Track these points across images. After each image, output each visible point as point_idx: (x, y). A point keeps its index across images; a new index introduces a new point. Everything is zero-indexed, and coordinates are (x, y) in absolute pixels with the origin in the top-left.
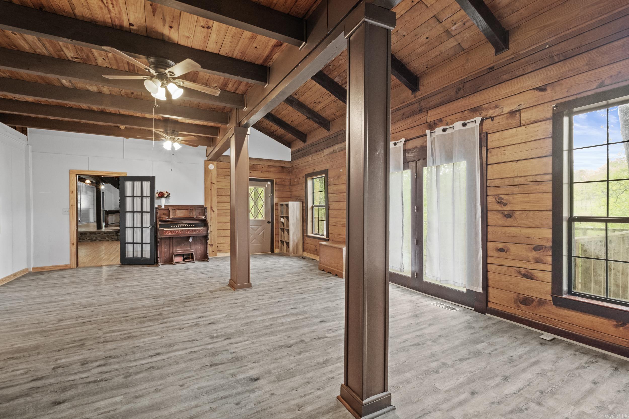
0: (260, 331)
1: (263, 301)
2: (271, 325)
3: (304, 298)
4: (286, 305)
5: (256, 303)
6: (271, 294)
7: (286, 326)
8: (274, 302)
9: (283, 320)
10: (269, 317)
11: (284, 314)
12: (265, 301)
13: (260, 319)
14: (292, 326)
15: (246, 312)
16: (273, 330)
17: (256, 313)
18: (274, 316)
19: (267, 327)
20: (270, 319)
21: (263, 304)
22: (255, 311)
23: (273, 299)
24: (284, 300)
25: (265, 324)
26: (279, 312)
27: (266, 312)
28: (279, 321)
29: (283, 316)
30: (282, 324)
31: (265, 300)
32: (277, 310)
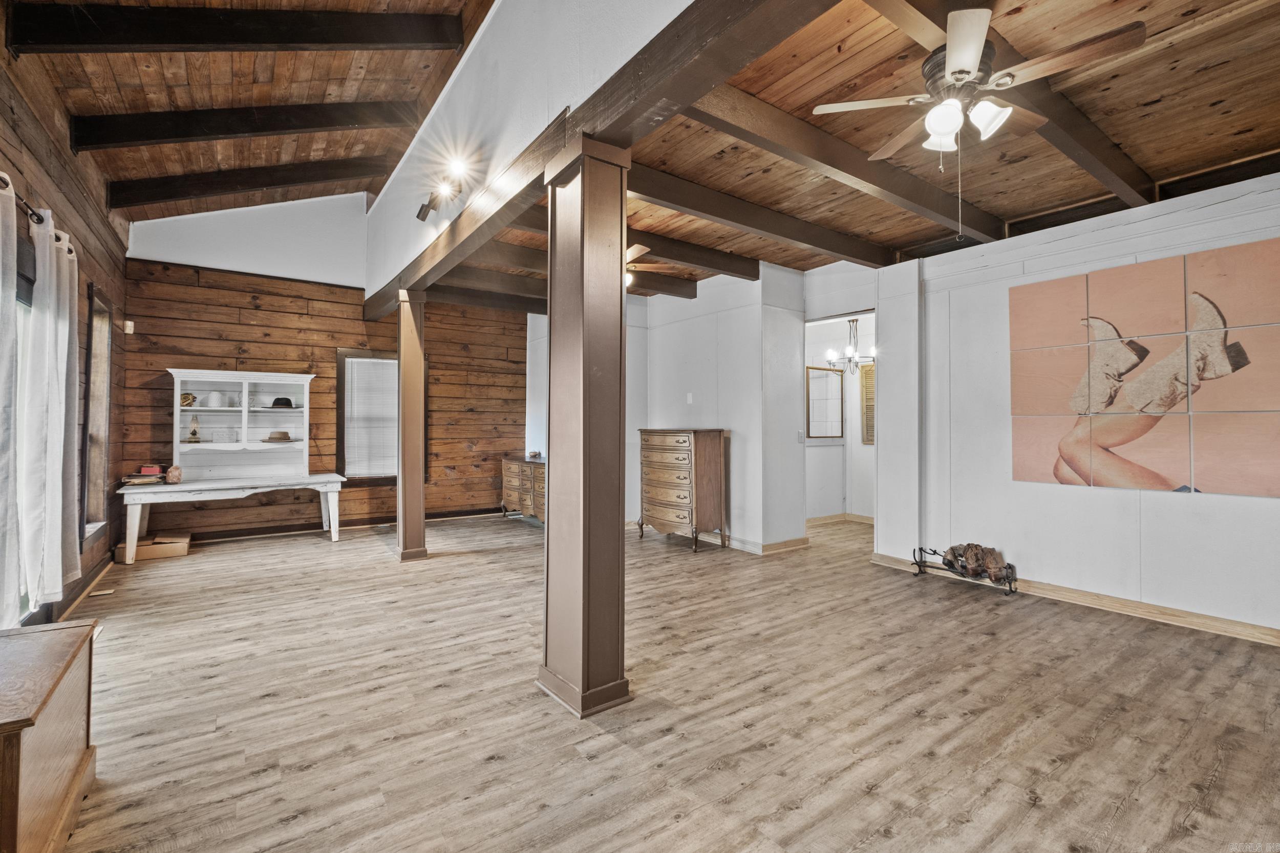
0: (493, 589)
1: (493, 636)
2: (477, 595)
3: (389, 650)
4: (444, 629)
5: (508, 631)
6: (474, 659)
7: (455, 594)
8: (468, 635)
9: (456, 601)
10: (479, 605)
11: (452, 610)
12: (488, 637)
13: (496, 603)
14: (444, 596)
15: (522, 611)
16: (474, 590)
17: (505, 611)
18: (471, 607)
19: (483, 593)
20: (478, 602)
21: (493, 629)
22: (507, 614)
23: (471, 643)
24: (445, 640)
25: (485, 596)
26: (461, 614)
27: (486, 613)
28: (463, 600)
29: (455, 607)
30: (459, 597)
31: (489, 640)
32: (464, 618)
